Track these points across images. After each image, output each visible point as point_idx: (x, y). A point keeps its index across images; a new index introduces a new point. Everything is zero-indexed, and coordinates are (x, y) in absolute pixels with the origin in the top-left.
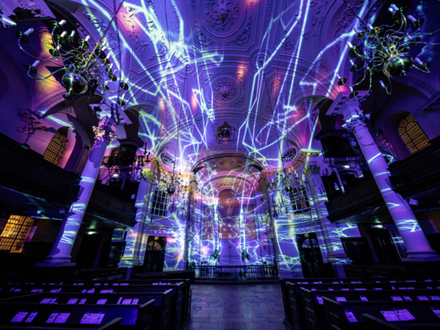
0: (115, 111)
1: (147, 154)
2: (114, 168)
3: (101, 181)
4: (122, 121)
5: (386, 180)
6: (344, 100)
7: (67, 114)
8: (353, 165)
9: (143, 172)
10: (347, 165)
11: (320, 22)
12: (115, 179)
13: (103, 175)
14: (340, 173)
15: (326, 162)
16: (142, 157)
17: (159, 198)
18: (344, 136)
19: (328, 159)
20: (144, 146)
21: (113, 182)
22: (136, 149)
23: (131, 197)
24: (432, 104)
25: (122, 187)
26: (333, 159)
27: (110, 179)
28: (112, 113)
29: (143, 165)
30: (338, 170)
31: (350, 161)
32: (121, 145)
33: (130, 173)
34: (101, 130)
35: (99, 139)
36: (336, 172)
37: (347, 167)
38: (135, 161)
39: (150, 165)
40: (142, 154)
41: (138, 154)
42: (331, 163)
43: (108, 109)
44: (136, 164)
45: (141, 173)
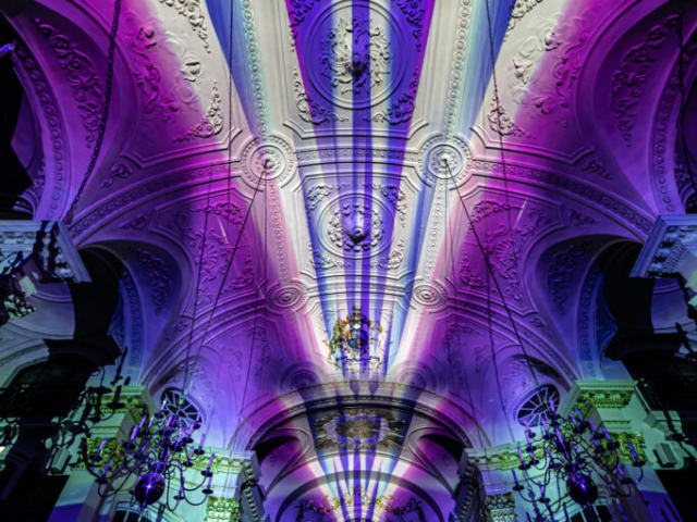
0: (47, 241)
1: (121, 382)
2: (5, 425)
4: (62, 272)
9: (89, 442)
11: (574, 78)
15: (656, 423)
16: (102, 391)
18: (683, 350)
19: (659, 415)
20: (118, 360)
22: (91, 368)
25: (6, 495)
26: (675, 415)
28: (38, 246)
29: (96, 419)
32: (52, 357)
33: (48, 443)
38: (77, 404)
39: (119, 418)
40: (107, 384)
41: (93, 382)
42: (671, 427)
43: (27, 234)
44: (78, 417)
45: (83, 446)
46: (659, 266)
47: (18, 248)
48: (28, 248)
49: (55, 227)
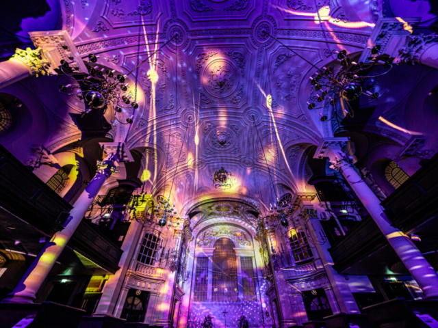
0: (121, 149)
1: (144, 193)
2: (108, 207)
3: (91, 220)
4: (126, 159)
5: (381, 215)
6: (327, 145)
7: (76, 154)
8: (350, 210)
9: (136, 212)
10: (344, 209)
12: (105, 219)
13: (95, 214)
14: (338, 218)
15: (322, 206)
16: (138, 196)
17: (149, 242)
18: (336, 181)
19: (323, 203)
20: (142, 186)
21: (103, 222)
22: (133, 189)
23: (119, 238)
24: (408, 150)
25: (111, 228)
26: (328, 203)
27: (100, 219)
28: (118, 151)
29: (137, 205)
30: (335, 214)
31: (347, 206)
32: (119, 185)
33: (123, 212)
34: (104, 164)
35: (100, 172)
36: (335, 216)
37: (344, 211)
38: (131, 201)
39: (144, 205)
40: (139, 194)
41: (134, 193)
42: (327, 207)
43: (115, 147)
44: (131, 204)
45: (134, 213)
46: (322, 155)
47: (111, 152)
48: (115, 151)
49: (123, 144)
